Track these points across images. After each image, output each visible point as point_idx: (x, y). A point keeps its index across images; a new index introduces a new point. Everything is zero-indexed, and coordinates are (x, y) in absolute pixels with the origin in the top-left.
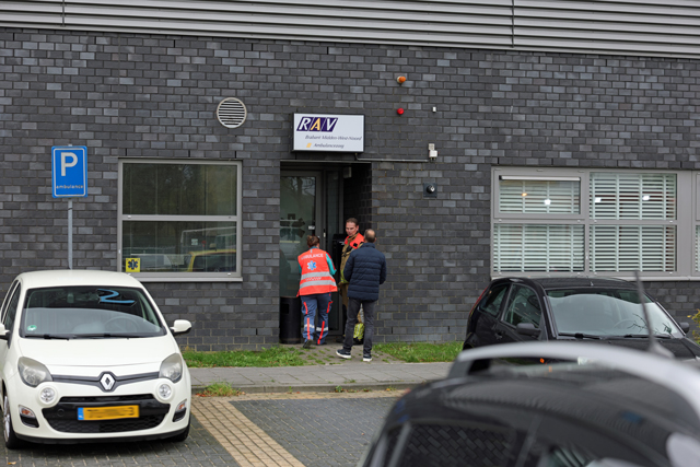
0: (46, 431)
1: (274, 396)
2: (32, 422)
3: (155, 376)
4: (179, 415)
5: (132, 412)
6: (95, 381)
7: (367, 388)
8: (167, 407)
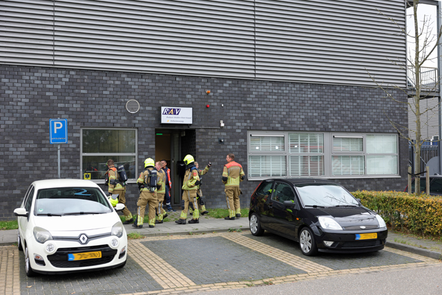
0: (49, 267)
1: (161, 238)
2: (41, 262)
3: (109, 235)
4: (122, 255)
5: (98, 255)
6: (77, 239)
7: (204, 233)
8: (116, 251)
